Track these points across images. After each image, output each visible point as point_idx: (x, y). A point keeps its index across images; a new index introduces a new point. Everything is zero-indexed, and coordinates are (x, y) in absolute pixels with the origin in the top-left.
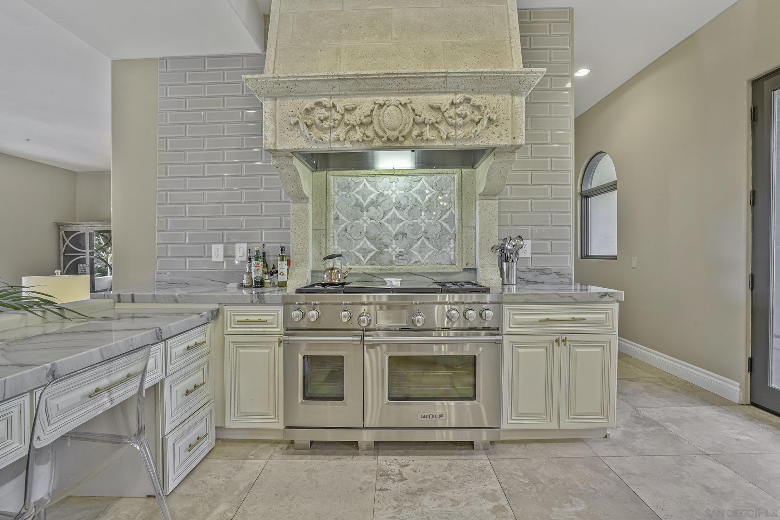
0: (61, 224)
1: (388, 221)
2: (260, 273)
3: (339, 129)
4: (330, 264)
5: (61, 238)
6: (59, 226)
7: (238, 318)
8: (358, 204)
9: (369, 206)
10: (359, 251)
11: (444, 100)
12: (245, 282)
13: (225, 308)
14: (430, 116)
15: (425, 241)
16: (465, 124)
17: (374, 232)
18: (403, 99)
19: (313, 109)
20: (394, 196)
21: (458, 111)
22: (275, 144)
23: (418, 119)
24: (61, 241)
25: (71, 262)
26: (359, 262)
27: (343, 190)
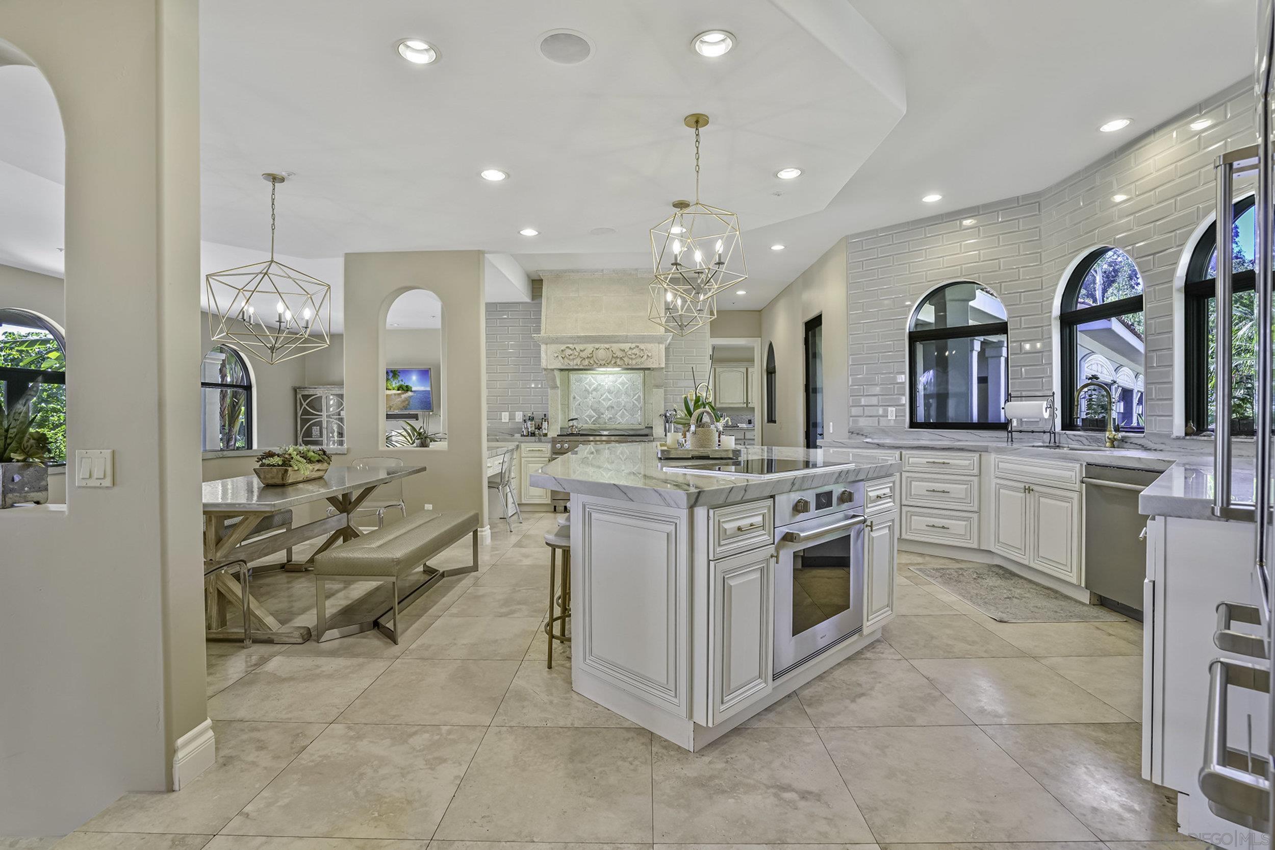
0: (299, 388)
1: (603, 400)
2: (533, 429)
3: (577, 360)
4: (571, 423)
5: (298, 401)
6: (295, 390)
7: (528, 449)
8: (586, 390)
9: (592, 391)
10: (587, 416)
11: (626, 346)
12: (525, 434)
13: (522, 444)
14: (620, 354)
15: (625, 412)
16: (636, 358)
17: (596, 406)
18: (607, 346)
19: (565, 350)
20: (607, 386)
21: (633, 351)
22: (547, 366)
23: (615, 356)
24: (298, 404)
25: (308, 424)
26: (587, 423)
27: (578, 382)
